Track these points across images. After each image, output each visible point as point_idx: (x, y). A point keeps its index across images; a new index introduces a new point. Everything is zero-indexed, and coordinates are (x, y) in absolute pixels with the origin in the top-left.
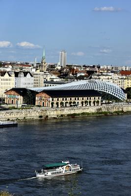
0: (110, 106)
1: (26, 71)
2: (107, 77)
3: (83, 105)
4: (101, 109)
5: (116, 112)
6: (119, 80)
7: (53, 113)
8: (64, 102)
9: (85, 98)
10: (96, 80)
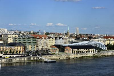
0: (99, 53)
1: (60, 37)
2: (98, 39)
3: (86, 52)
4: (95, 54)
5: (102, 56)
6: (103, 41)
7: (72, 56)
8: (78, 51)
9: (88, 49)
10: (93, 41)
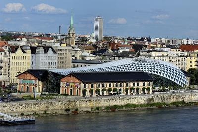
0: (165, 95)
1: (47, 45)
2: (161, 54)
3: (127, 93)
4: (152, 99)
5: (174, 103)
6: (178, 58)
7: (84, 105)
8: (101, 89)
9: (131, 84)
10: (146, 58)
